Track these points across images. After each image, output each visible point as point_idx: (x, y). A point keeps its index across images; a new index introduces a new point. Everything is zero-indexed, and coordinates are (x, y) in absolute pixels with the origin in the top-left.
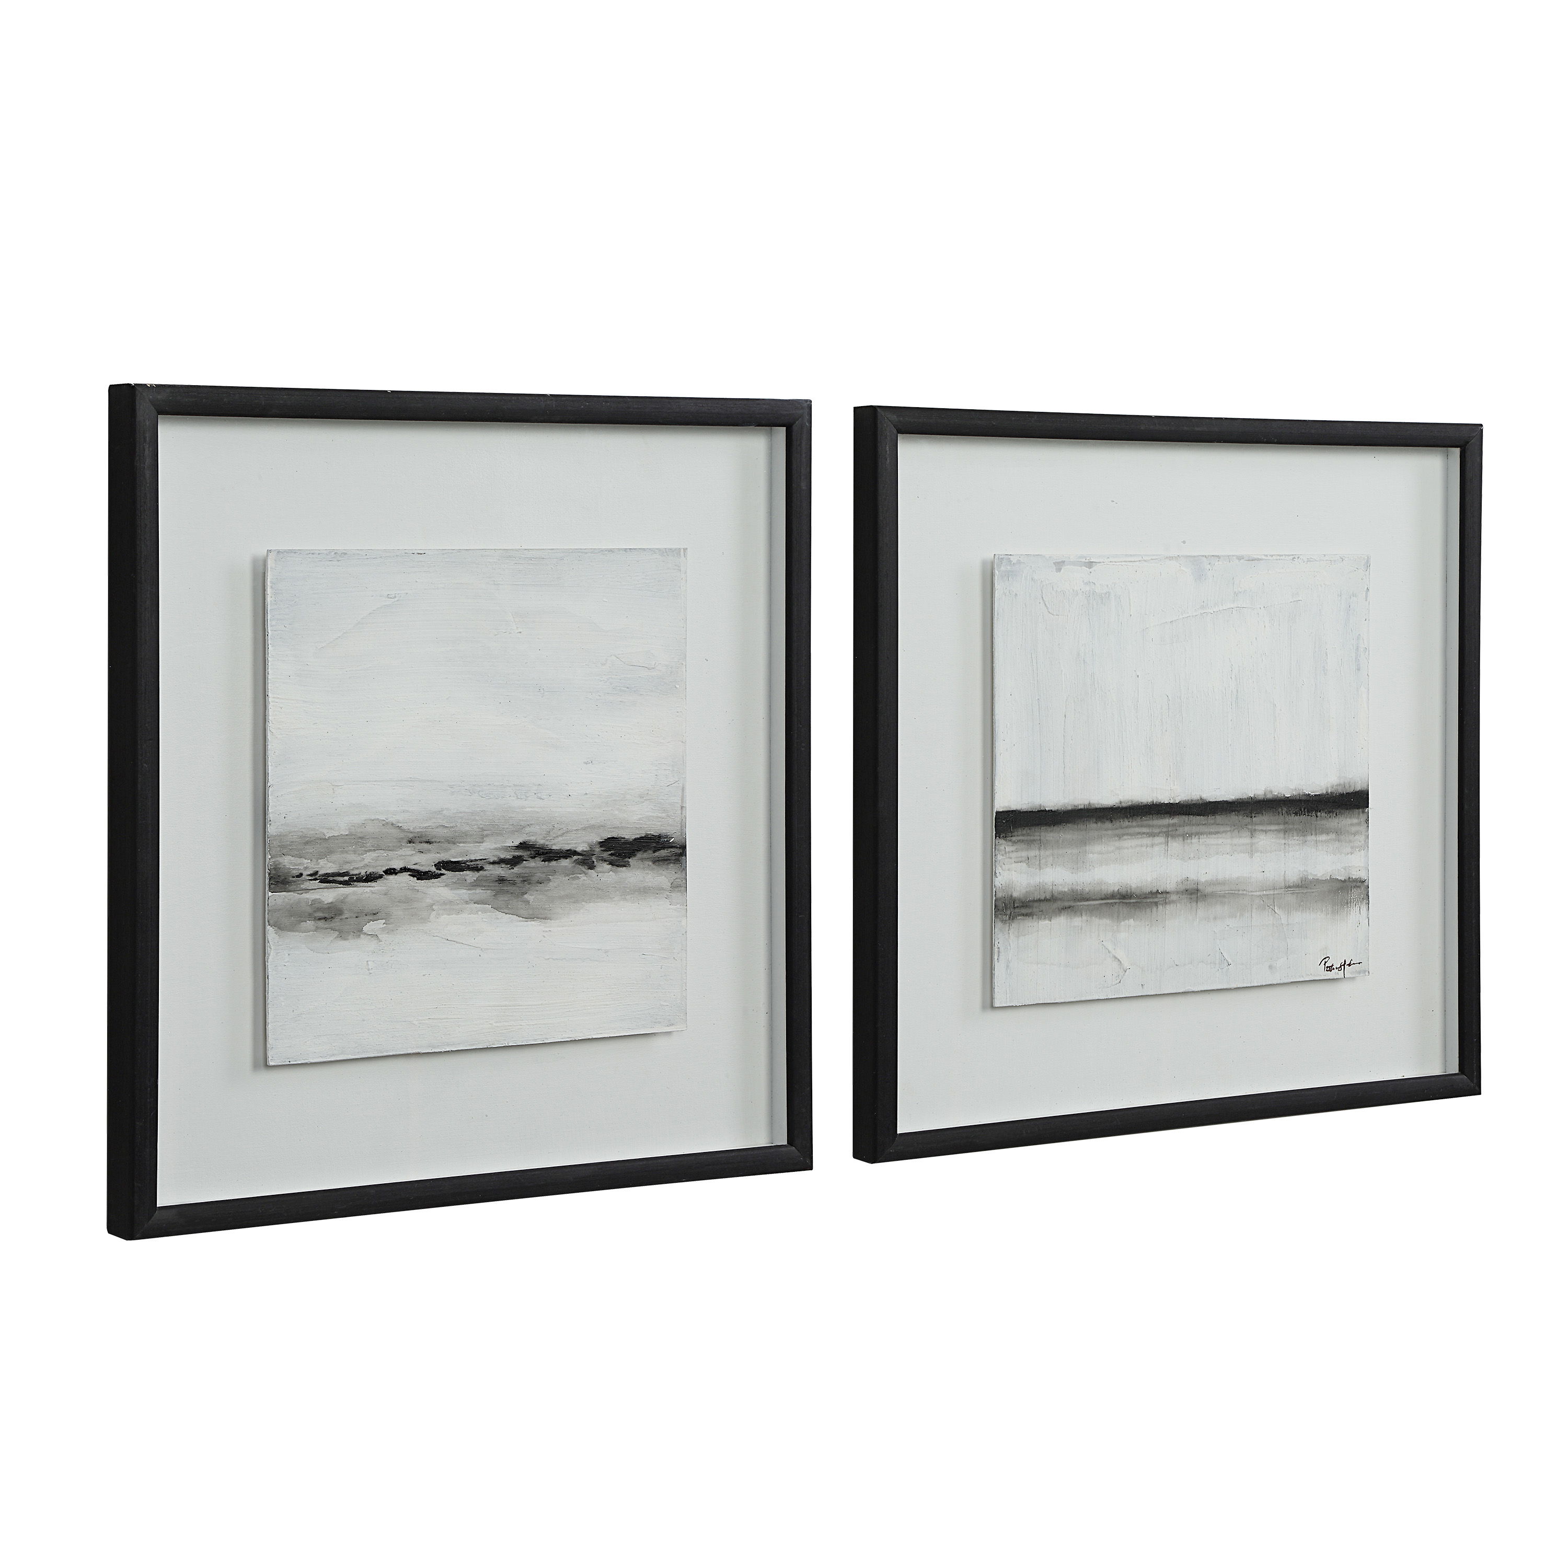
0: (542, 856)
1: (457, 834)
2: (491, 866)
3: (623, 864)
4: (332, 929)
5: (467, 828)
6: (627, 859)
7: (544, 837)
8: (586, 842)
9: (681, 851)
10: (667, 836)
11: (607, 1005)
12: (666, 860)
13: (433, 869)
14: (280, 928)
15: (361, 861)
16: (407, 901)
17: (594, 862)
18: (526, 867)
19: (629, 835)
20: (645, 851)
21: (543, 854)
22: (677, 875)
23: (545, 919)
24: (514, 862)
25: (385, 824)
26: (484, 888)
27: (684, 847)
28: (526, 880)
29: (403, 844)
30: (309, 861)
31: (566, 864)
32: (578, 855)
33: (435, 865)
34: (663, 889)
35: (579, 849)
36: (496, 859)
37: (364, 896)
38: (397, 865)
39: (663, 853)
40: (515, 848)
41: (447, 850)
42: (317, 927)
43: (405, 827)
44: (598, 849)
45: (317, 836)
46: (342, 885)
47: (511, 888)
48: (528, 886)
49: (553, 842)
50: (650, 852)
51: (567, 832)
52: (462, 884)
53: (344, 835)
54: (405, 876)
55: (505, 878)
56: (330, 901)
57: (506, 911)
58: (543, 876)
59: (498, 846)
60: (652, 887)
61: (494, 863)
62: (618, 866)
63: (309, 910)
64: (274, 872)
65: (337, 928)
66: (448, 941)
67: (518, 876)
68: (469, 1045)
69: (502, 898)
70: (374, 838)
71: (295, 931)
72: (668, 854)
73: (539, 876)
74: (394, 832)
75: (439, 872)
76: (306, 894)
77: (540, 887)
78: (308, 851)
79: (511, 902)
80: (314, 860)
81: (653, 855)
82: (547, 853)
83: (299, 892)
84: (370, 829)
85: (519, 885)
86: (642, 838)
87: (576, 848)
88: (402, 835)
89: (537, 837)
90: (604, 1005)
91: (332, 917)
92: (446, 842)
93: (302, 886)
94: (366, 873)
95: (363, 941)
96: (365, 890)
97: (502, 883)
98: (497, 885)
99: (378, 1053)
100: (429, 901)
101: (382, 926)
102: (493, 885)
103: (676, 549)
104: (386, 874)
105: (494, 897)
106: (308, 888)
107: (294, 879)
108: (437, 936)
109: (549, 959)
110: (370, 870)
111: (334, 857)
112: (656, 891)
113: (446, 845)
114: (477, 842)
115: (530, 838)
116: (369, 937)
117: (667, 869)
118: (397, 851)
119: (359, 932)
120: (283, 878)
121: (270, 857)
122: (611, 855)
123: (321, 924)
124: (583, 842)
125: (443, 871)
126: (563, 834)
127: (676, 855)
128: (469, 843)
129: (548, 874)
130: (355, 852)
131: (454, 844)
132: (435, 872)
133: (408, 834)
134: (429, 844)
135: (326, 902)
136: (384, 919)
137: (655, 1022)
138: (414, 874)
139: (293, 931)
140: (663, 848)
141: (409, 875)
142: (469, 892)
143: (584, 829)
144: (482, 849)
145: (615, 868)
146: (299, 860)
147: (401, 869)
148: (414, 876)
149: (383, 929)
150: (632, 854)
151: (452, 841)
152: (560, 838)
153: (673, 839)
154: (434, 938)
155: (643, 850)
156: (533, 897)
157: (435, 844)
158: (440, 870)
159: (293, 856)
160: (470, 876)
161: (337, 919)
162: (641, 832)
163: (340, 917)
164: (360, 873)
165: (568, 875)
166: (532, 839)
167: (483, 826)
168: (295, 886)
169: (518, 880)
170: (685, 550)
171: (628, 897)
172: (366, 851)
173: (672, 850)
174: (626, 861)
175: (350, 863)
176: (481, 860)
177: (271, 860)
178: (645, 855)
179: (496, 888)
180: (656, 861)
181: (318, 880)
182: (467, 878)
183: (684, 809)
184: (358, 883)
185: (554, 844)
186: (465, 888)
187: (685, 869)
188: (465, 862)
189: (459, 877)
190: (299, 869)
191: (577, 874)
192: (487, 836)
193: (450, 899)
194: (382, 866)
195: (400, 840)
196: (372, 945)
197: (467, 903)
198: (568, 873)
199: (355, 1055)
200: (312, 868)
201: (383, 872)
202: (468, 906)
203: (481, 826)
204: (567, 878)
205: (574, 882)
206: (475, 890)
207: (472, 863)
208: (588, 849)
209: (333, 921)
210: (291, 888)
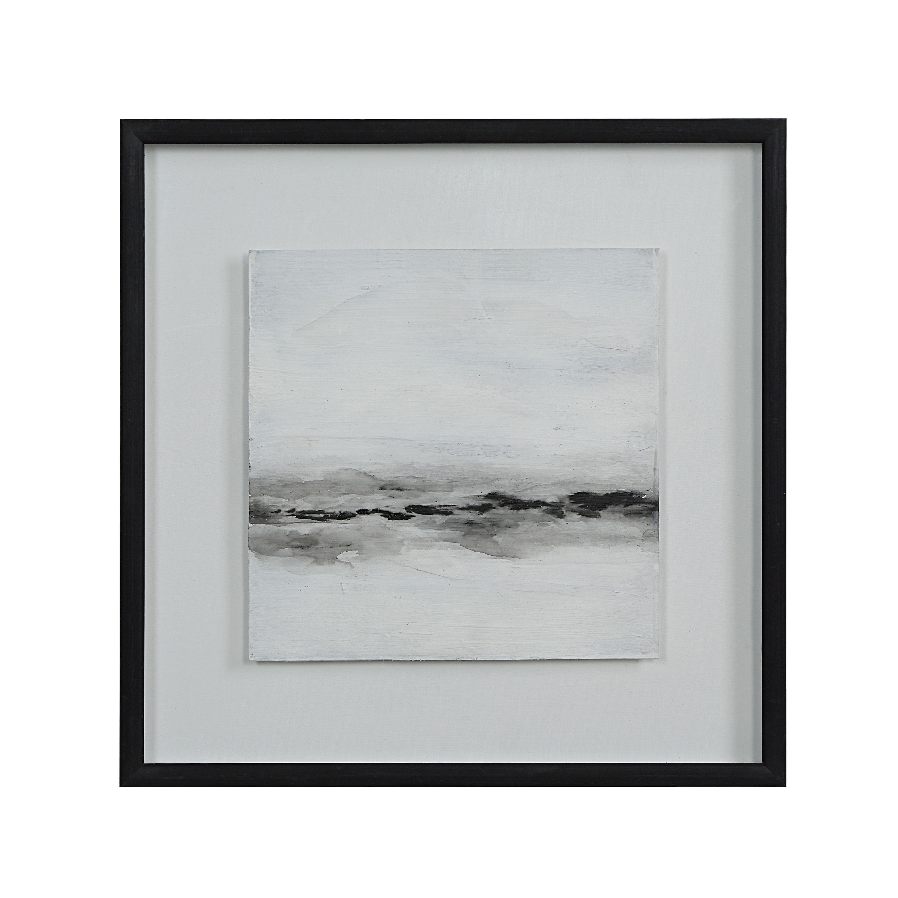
0: (510, 505)
1: (427, 484)
2: (460, 511)
3: (593, 514)
4: (308, 556)
5: (437, 479)
6: (597, 511)
7: (513, 489)
8: (555, 495)
9: (653, 506)
10: (639, 493)
11: (577, 632)
12: (638, 513)
13: (404, 511)
14: (260, 553)
15: (335, 502)
16: (379, 536)
17: (563, 512)
18: (494, 514)
19: (600, 491)
20: (617, 505)
21: (511, 503)
22: (649, 527)
23: (514, 557)
24: (483, 509)
25: (358, 473)
26: (453, 529)
27: (656, 504)
28: (495, 524)
29: (375, 490)
30: (287, 500)
31: (535, 513)
32: (548, 506)
33: (406, 508)
34: (634, 538)
35: (549, 500)
36: (465, 506)
37: (338, 530)
38: (370, 507)
39: (635, 507)
40: (484, 497)
41: (416, 496)
42: (294, 553)
43: (377, 476)
44: (567, 502)
45: (294, 481)
46: (317, 521)
47: (479, 530)
48: (497, 529)
49: (522, 494)
50: (622, 506)
51: (536, 486)
52: (432, 525)
53: (320, 481)
54: (377, 517)
55: (474, 522)
56: (306, 533)
57: (474, 549)
58: (512, 522)
59: (467, 495)
60: (623, 536)
61: (463, 509)
62: (588, 516)
63: (287, 539)
64: (254, 508)
65: (313, 555)
66: (418, 571)
67: (488, 520)
68: (440, 657)
69: (470, 539)
70: (347, 484)
71: (274, 556)
72: (640, 509)
73: (507, 521)
74: (367, 480)
75: (409, 514)
76: (284, 527)
77: (508, 530)
78: (286, 492)
79: (480, 541)
80: (291, 499)
81: (625, 508)
82: (515, 503)
83: (278, 525)
84: (343, 476)
85: (487, 528)
86: (613, 494)
87: (545, 499)
88: (374, 483)
89: (508, 490)
90: (574, 632)
91: (308, 546)
92: (416, 489)
93: (280, 520)
94: (340, 511)
95: (337, 566)
96: (339, 525)
97: (471, 526)
98: (467, 527)
99: (351, 658)
100: (400, 537)
101: (355, 555)
102: (462, 526)
103: (647, 249)
104: (358, 514)
105: (463, 537)
106: (285, 522)
107: (273, 514)
108: (407, 566)
109: (517, 591)
110: (344, 510)
111: (311, 498)
112: (629, 539)
113: (416, 492)
114: (446, 491)
115: (499, 490)
116: (343, 564)
117: (639, 521)
118: (369, 495)
119: (333, 559)
120: (263, 513)
121: (250, 496)
122: (581, 507)
123: (298, 551)
124: (553, 495)
125: (413, 514)
126: (532, 487)
127: (649, 509)
128: (439, 491)
129: (517, 520)
130: (329, 495)
131: (424, 492)
132: (405, 514)
133: (380, 482)
134: (399, 491)
135: (302, 534)
136: (357, 550)
137: (626, 650)
138: (385, 515)
139: (272, 555)
140: (635, 503)
141: (381, 515)
142: (438, 532)
143: (554, 484)
144: (451, 497)
145: (585, 518)
146: (277, 500)
147: (373, 510)
148: (385, 517)
149: (356, 558)
150: (603, 507)
151: (422, 489)
152: (529, 491)
153: (646, 496)
154: (404, 567)
155: (615, 504)
156: (502, 538)
157: (405, 491)
158: (411, 513)
159: (271, 496)
160: (439, 519)
161: (313, 548)
162: (612, 489)
163: (316, 547)
164: (335, 512)
165: (537, 522)
166: (501, 490)
167: (452, 478)
168: (274, 520)
169: (487, 524)
170: (657, 250)
171: (598, 543)
172: (340, 495)
173: (644, 505)
174: (596, 513)
175: (325, 503)
176: (450, 506)
177: (252, 498)
178: (616, 508)
179: (465, 530)
180: (628, 514)
181: (295, 515)
182: (436, 520)
183: (657, 471)
184: (333, 520)
185: (523, 496)
186: (434, 528)
187: (657, 522)
188: (434, 507)
189: (429, 519)
190: (277, 507)
191: (546, 521)
192: (456, 486)
193: (420, 537)
194: (355, 507)
195: (372, 487)
196: (346, 570)
197: (436, 540)
198: (535, 520)
199: (329, 658)
200: (289, 506)
201: (356, 512)
202: (437, 543)
203: (450, 478)
204: (536, 524)
205: (543, 528)
206: (445, 530)
207: (441, 508)
208: (558, 501)
209: (309, 549)
210: (269, 521)
